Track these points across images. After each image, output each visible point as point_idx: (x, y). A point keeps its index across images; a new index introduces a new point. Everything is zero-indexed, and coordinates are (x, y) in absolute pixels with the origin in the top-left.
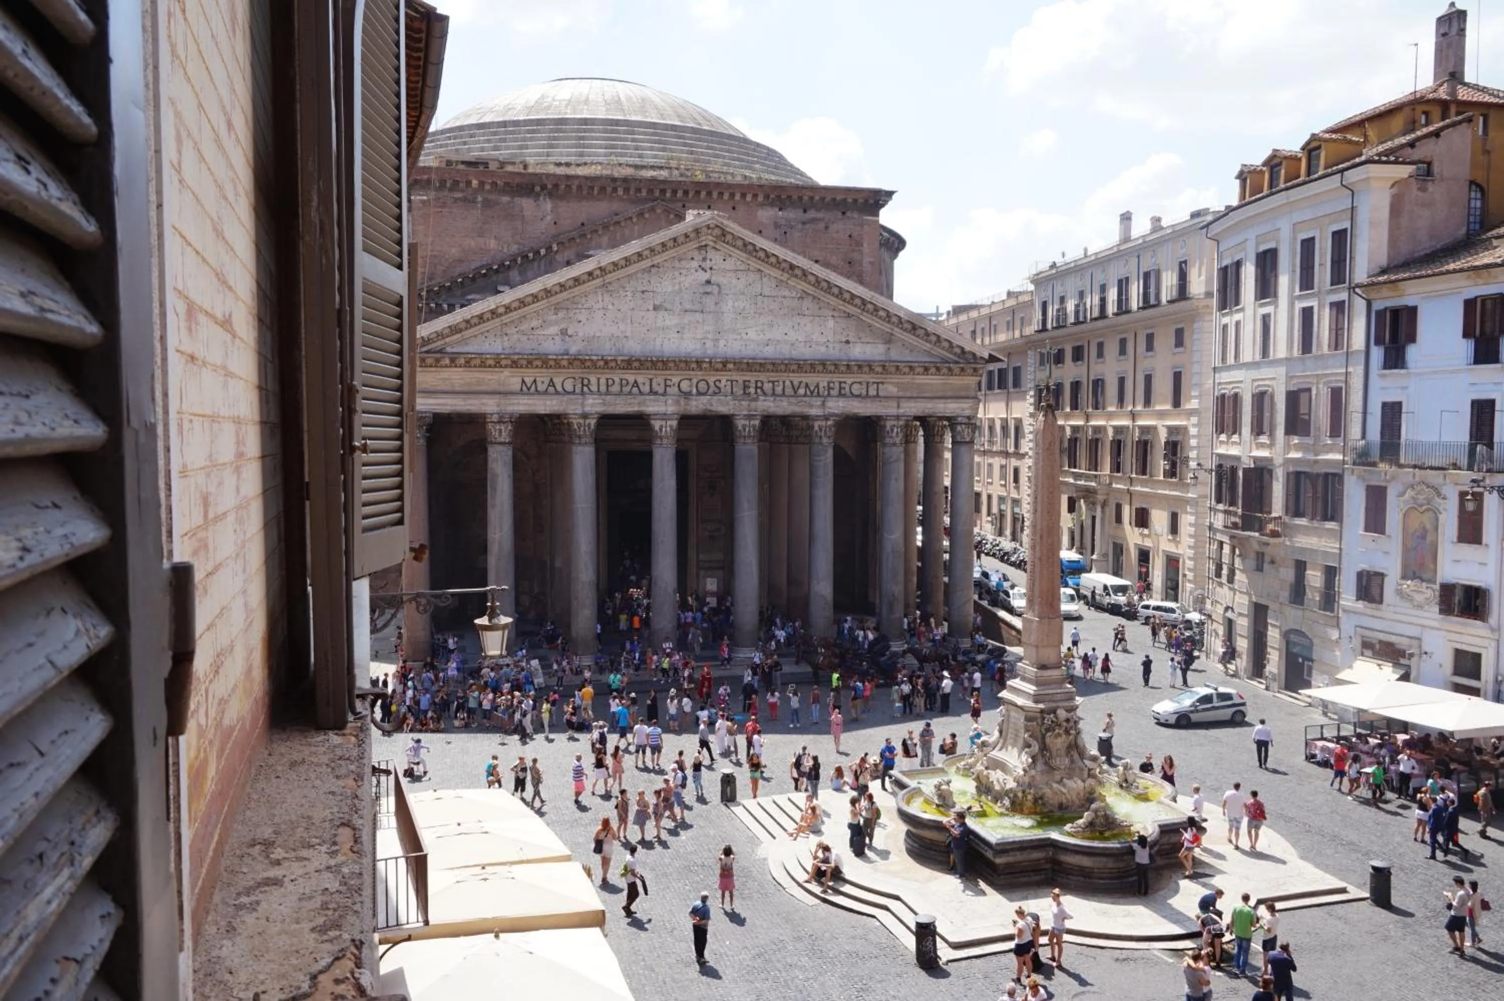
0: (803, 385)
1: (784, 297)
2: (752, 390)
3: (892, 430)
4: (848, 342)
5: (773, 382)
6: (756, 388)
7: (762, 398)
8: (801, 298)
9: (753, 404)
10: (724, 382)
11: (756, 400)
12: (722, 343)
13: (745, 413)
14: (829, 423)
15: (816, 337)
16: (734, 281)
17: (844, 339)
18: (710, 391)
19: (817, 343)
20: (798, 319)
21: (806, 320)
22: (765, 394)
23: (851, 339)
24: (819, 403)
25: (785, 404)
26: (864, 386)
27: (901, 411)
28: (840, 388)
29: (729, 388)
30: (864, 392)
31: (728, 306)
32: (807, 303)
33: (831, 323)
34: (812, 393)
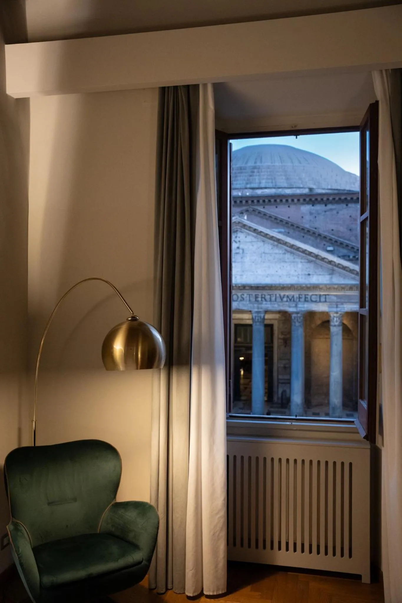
0: (286, 297)
1: (276, 253)
2: (260, 299)
3: (334, 319)
4: (309, 275)
5: (270, 295)
6: (262, 298)
7: (264, 303)
8: (285, 253)
9: (260, 306)
10: (245, 295)
11: (261, 304)
12: (244, 277)
13: (256, 310)
14: (299, 315)
15: (292, 272)
16: (251, 247)
17: (307, 273)
18: (239, 299)
19: (293, 276)
20: (282, 264)
21: (285, 265)
22: (266, 300)
23: (311, 273)
24: (294, 305)
25: (276, 306)
26: (318, 297)
27: (339, 309)
28: (305, 298)
29: (248, 298)
30: (318, 300)
31: (247, 259)
32: (288, 256)
33: (300, 265)
34: (290, 300)
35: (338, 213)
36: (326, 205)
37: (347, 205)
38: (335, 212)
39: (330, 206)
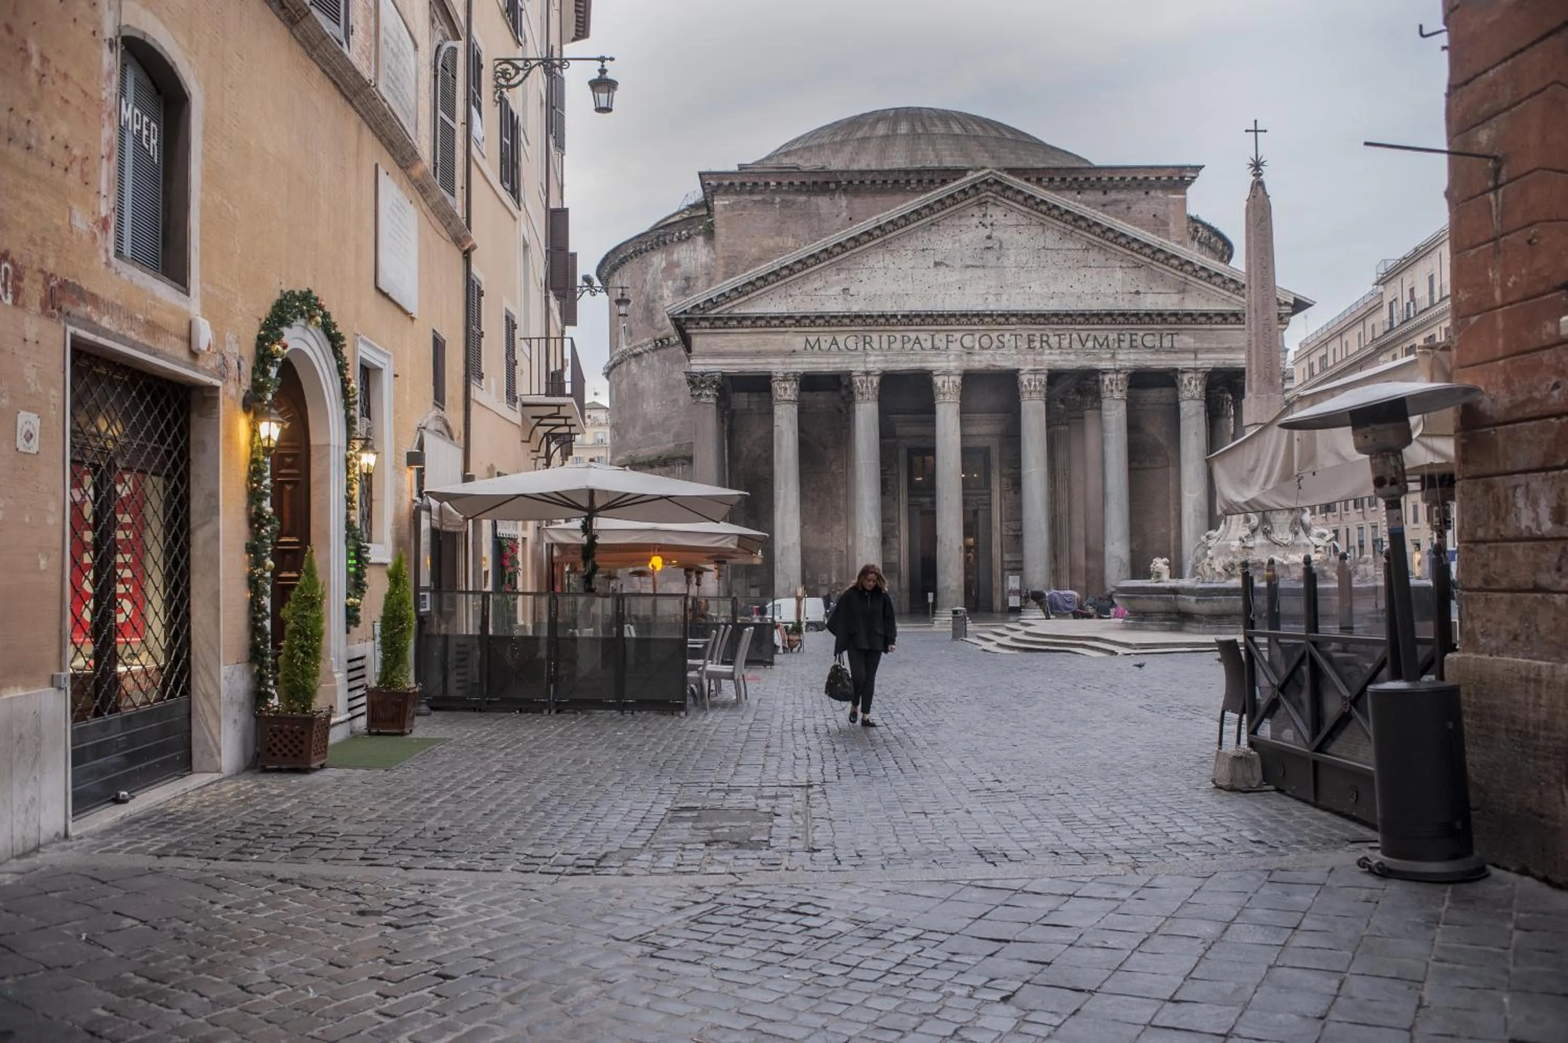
0: (1091, 338)
1: (1069, 249)
2: (1037, 344)
3: (1190, 383)
4: (1138, 293)
5: (1059, 335)
6: (1042, 341)
7: (1047, 351)
8: (1087, 249)
9: (1039, 358)
10: (1007, 336)
11: (1041, 354)
12: (1005, 297)
13: (1031, 367)
14: (1121, 376)
15: (1103, 289)
16: (1017, 236)
17: (1134, 290)
18: (994, 346)
19: (1105, 295)
20: (1083, 271)
21: (1089, 273)
22: (1050, 347)
23: (1141, 290)
24: (1109, 356)
25: (1072, 357)
26: (1158, 338)
27: (1199, 363)
28: (1132, 340)
29: (1013, 343)
30: (1158, 344)
31: (1010, 260)
32: (1093, 254)
33: (1119, 274)
34: (1101, 346)
35: (1129, 208)
36: (1105, 193)
37: (1147, 193)
38: (1124, 206)
39: (1113, 195)
